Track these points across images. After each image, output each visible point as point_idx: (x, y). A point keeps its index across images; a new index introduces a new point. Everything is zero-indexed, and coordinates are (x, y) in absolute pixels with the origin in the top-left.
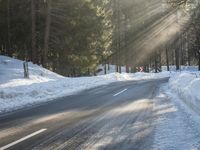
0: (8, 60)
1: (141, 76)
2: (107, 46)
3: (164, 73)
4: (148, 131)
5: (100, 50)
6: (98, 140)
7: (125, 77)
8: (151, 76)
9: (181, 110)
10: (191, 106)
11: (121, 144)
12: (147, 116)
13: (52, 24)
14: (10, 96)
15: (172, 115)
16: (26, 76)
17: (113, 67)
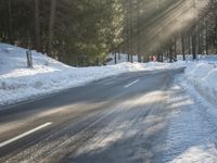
0: (10, 48)
1: (154, 66)
2: (118, 33)
3: (180, 63)
4: (161, 126)
5: (110, 38)
6: (107, 134)
7: (137, 67)
8: (165, 66)
9: (197, 103)
11: (132, 139)
12: (160, 109)
13: (57, 9)
14: (12, 87)
15: (187, 108)
16: (30, 65)
17: (124, 56)
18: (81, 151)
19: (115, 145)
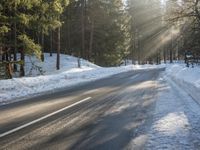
0: (69, 57)
1: (147, 67)
2: (127, 48)
3: (162, 65)
4: (152, 100)
5: (122, 51)
6: (121, 105)
7: (138, 67)
8: (154, 66)
9: (173, 88)
10: (180, 86)
11: (136, 107)
12: (152, 91)
13: (94, 36)
14: (70, 78)
15: (168, 91)
16: (79, 66)
17: (131, 61)
18: (107, 113)
19: (126, 110)
